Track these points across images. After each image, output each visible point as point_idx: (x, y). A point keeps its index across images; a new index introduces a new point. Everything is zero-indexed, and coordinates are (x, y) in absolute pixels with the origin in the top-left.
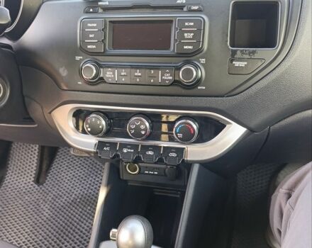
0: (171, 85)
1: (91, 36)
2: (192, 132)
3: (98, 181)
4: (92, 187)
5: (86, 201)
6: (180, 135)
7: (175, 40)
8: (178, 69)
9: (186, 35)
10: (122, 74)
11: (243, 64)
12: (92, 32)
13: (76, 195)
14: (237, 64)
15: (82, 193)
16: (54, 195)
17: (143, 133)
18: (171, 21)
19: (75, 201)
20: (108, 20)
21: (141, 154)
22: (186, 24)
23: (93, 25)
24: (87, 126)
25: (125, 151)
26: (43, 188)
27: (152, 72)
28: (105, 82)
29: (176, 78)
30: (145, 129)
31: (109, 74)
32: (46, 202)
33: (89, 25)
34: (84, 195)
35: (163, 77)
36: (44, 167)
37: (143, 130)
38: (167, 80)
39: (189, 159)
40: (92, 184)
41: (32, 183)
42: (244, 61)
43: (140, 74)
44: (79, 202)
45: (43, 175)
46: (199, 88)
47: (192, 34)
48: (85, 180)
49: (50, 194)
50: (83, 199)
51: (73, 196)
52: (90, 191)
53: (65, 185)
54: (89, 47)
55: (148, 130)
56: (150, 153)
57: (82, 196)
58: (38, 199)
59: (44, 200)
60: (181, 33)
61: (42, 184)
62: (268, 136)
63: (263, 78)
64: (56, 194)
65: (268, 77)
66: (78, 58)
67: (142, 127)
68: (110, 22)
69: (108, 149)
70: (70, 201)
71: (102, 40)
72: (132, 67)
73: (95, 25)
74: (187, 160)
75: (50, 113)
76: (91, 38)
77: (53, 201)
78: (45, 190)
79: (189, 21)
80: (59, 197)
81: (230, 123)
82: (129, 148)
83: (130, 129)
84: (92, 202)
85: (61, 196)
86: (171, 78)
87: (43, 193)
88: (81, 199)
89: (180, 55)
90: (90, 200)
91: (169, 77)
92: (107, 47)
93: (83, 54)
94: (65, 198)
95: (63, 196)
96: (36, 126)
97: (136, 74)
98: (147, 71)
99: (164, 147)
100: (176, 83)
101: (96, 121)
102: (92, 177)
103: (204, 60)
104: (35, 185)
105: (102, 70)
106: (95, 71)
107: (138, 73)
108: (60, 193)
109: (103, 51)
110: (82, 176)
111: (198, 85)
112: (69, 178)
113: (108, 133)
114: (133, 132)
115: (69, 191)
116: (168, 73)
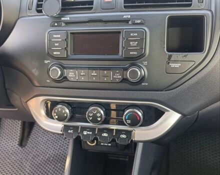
0: (121, 82)
1: (56, 45)
2: (139, 119)
3: (66, 143)
4: (61, 148)
5: (57, 159)
6: (129, 121)
7: (123, 48)
8: (126, 69)
9: (131, 43)
10: (82, 74)
11: (177, 65)
12: (57, 42)
13: (49, 154)
14: (173, 65)
15: (54, 153)
16: (34, 155)
17: (99, 119)
18: (120, 32)
19: (49, 159)
20: (69, 32)
21: (98, 136)
22: (132, 34)
23: (57, 36)
24: (55, 114)
25: (85, 133)
26: (25, 150)
27: (106, 72)
28: (68, 80)
29: (125, 77)
30: (101, 117)
31: (71, 74)
32: (28, 161)
33: (55, 36)
34: (56, 155)
35: (114, 77)
36: (26, 133)
37: (99, 117)
38: (117, 79)
39: (136, 139)
40: (62, 146)
41: (17, 146)
42: (178, 63)
43: (96, 74)
44: (52, 160)
45: (25, 139)
46: (143, 84)
47: (137, 43)
48: (56, 143)
49: (30, 154)
50: (55, 157)
51: (48, 155)
52: (60, 151)
53: (42, 147)
54: (55, 53)
55: (103, 117)
56: (105, 135)
57: (54, 155)
58: (21, 159)
59: (26, 159)
60: (128, 42)
61: (24, 147)
62: (197, 118)
63: (194, 76)
64: (35, 154)
65: (198, 75)
66: (46, 62)
67: (98, 115)
68: (71, 33)
69: (72, 131)
70: (46, 160)
71: (65, 48)
72: (89, 68)
73: (59, 36)
74: (135, 141)
75: (26, 102)
76: (56, 47)
77: (32, 160)
78: (27, 151)
79: (134, 32)
80: (37, 156)
81: (168, 111)
82: (88, 131)
83: (89, 116)
84: (62, 159)
85: (38, 156)
86: (120, 77)
87: (25, 154)
88: (53, 158)
89: (127, 59)
90: (60, 158)
91: (118, 77)
92: (69, 54)
93: (51, 59)
94: (42, 157)
95: (40, 156)
96: (16, 109)
97: (92, 74)
98: (101, 71)
99: (116, 130)
100: (125, 80)
101: (62, 111)
102: (61, 140)
103: (146, 62)
104: (19, 147)
105: (65, 70)
106: (60, 72)
107: (94, 74)
108: (38, 154)
109: (66, 56)
110: (54, 140)
111: (142, 82)
112: (44, 142)
113: (72, 119)
114: (91, 119)
115: (44, 152)
116: (117, 73)
